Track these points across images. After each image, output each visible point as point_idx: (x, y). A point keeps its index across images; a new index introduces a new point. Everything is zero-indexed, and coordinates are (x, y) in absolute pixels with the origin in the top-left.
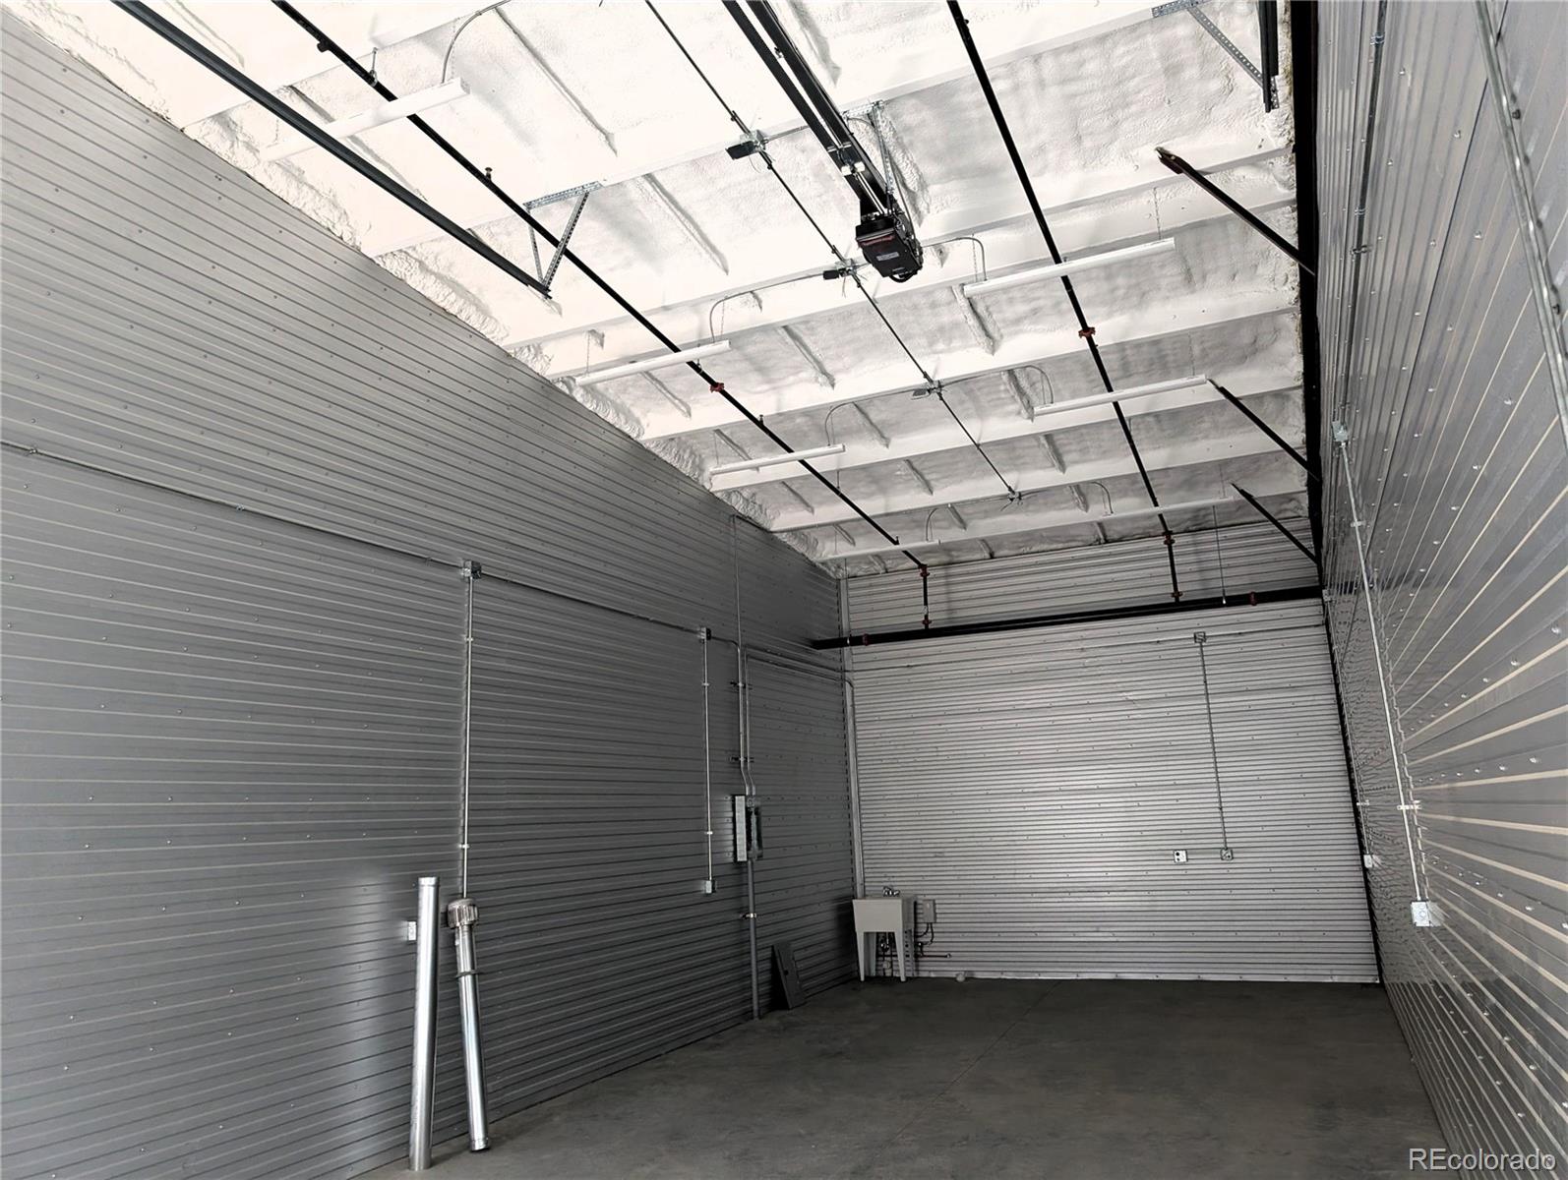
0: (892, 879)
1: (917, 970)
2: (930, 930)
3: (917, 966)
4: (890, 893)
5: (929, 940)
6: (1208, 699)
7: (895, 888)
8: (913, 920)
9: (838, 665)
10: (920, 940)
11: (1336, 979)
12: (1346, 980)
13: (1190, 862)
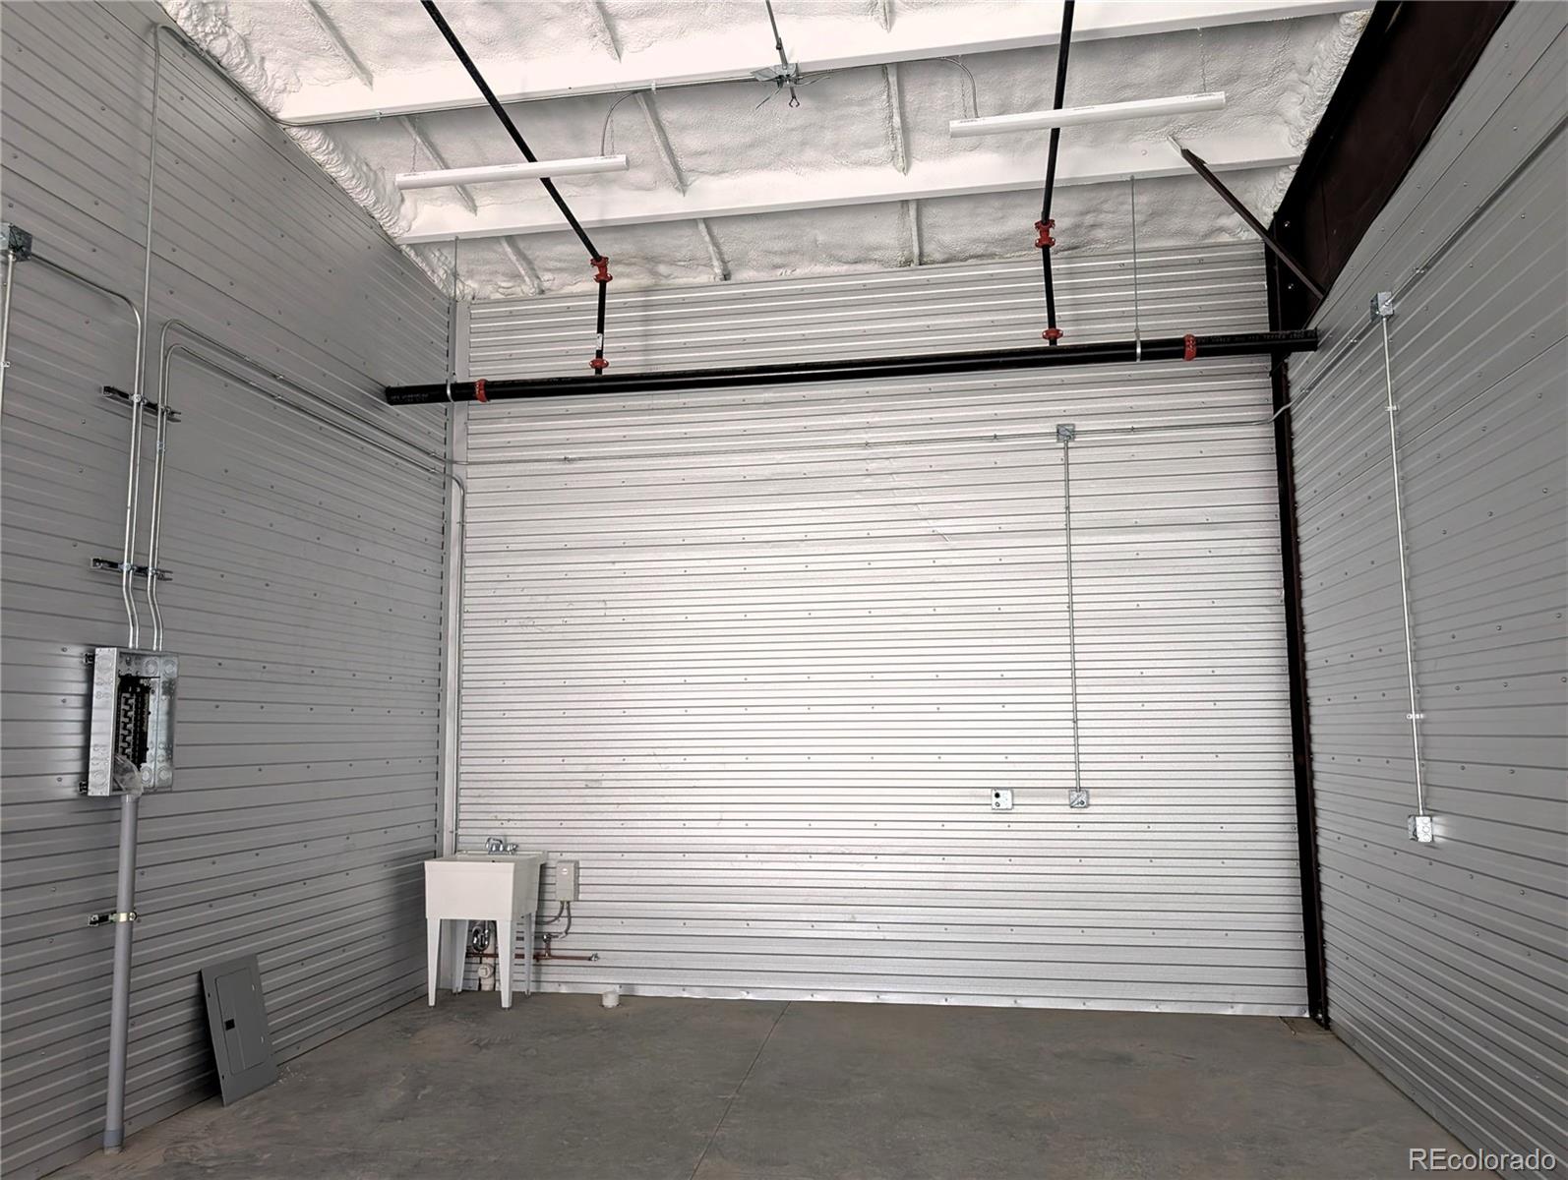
0: (506, 824)
1: (538, 982)
2: (565, 913)
3: (538, 973)
4: (500, 848)
5: (563, 929)
6: (1069, 536)
7: (513, 840)
8: (536, 895)
9: (440, 450)
10: (547, 929)
11: (1238, 1010)
12: (1256, 1011)
13: (1017, 809)
